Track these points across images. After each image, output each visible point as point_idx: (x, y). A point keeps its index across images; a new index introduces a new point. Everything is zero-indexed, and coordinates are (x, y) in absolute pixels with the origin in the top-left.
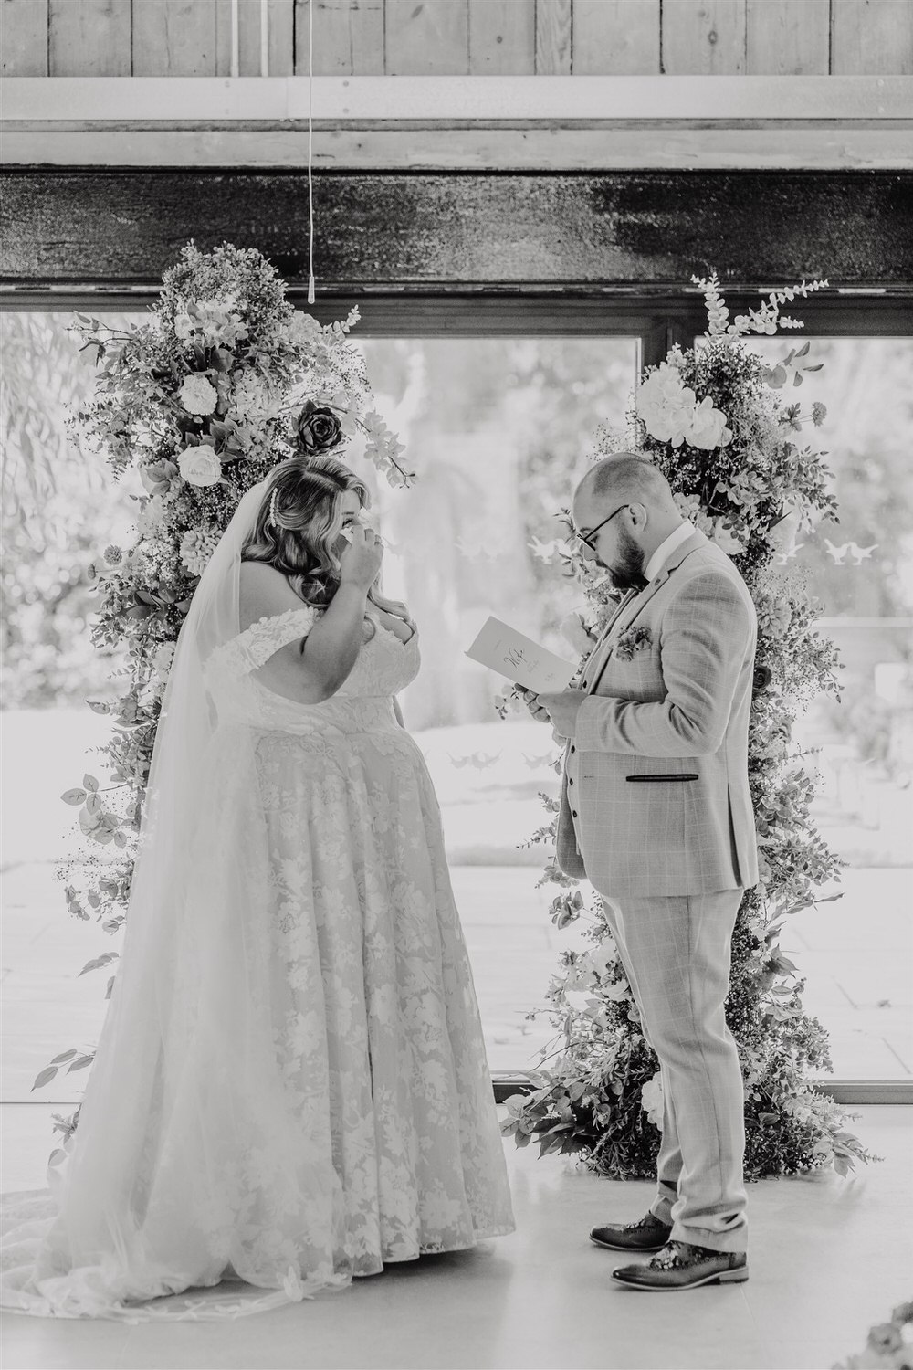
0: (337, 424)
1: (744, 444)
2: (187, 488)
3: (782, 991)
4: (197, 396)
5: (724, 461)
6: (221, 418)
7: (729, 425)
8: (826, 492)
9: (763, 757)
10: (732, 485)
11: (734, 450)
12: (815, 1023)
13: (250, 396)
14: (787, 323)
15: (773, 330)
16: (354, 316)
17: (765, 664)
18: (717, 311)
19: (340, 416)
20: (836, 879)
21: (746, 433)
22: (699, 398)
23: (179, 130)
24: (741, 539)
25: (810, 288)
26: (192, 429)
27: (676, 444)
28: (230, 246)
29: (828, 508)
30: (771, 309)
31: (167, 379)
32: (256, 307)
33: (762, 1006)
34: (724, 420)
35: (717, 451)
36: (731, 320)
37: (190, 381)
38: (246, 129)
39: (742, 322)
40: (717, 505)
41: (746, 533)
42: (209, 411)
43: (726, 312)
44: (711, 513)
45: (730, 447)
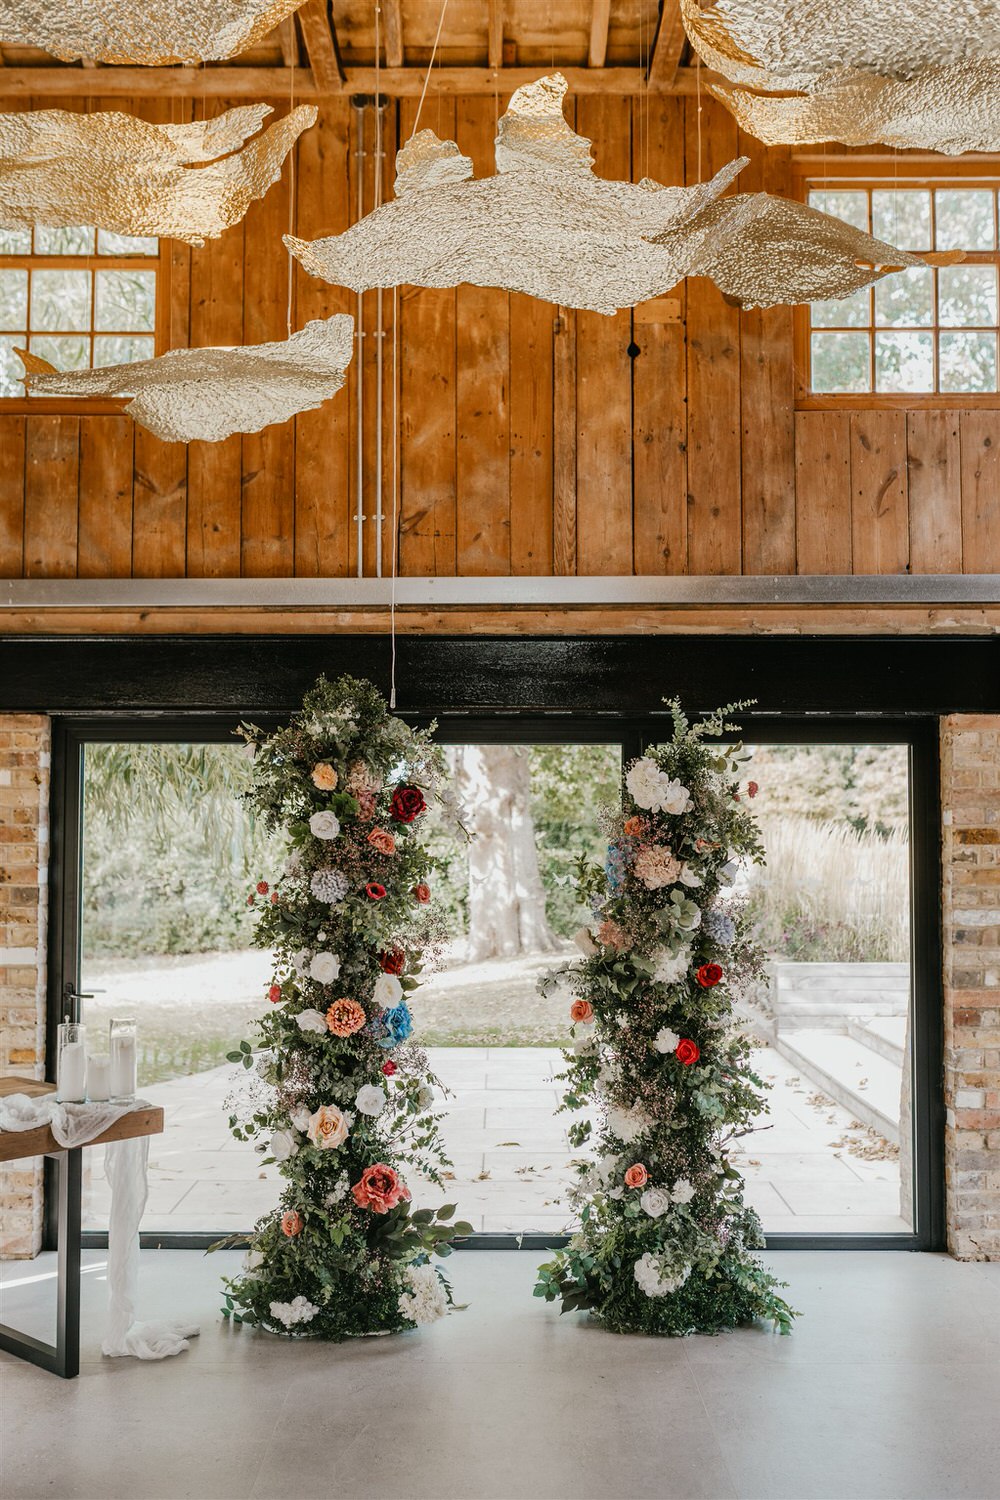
0: (421, 796)
1: (703, 810)
2: (317, 841)
3: (729, 1191)
4: (324, 778)
5: (689, 823)
6: (340, 792)
7: (691, 798)
8: (757, 844)
9: (716, 1028)
10: (694, 839)
11: (696, 816)
12: (752, 1211)
13: (360, 777)
14: (730, 728)
15: (719, 733)
16: (434, 726)
17: (716, 963)
18: (680, 721)
19: (423, 791)
20: (767, 1112)
21: (705, 802)
22: (671, 779)
23: (324, 612)
24: (701, 876)
25: (745, 704)
26: (319, 800)
27: (655, 811)
28: (350, 677)
29: (758, 855)
30: (719, 719)
31: (304, 766)
32: (368, 716)
33: (718, 1202)
34: (688, 793)
35: (684, 815)
36: (690, 727)
37: (320, 766)
38: (367, 611)
39: (698, 728)
40: (683, 853)
41: (704, 872)
42: (332, 788)
43: (686, 722)
44: (679, 858)
45: (692, 813)
